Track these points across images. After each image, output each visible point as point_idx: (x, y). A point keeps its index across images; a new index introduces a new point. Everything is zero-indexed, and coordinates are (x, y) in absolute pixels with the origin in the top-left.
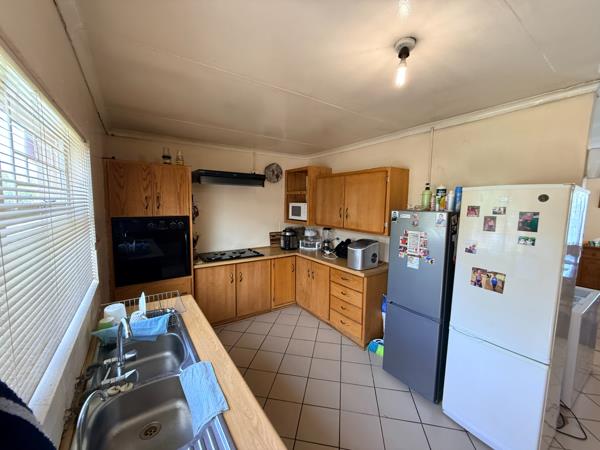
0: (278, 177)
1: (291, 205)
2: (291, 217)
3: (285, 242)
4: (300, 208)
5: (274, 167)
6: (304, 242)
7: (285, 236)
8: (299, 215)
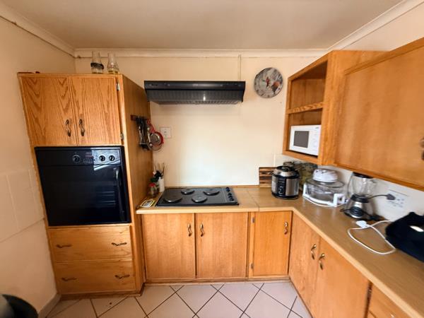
0: (275, 88)
1: (294, 129)
2: (292, 147)
3: (278, 185)
4: (307, 133)
5: (269, 74)
6: (312, 188)
7: (278, 176)
8: (306, 145)
